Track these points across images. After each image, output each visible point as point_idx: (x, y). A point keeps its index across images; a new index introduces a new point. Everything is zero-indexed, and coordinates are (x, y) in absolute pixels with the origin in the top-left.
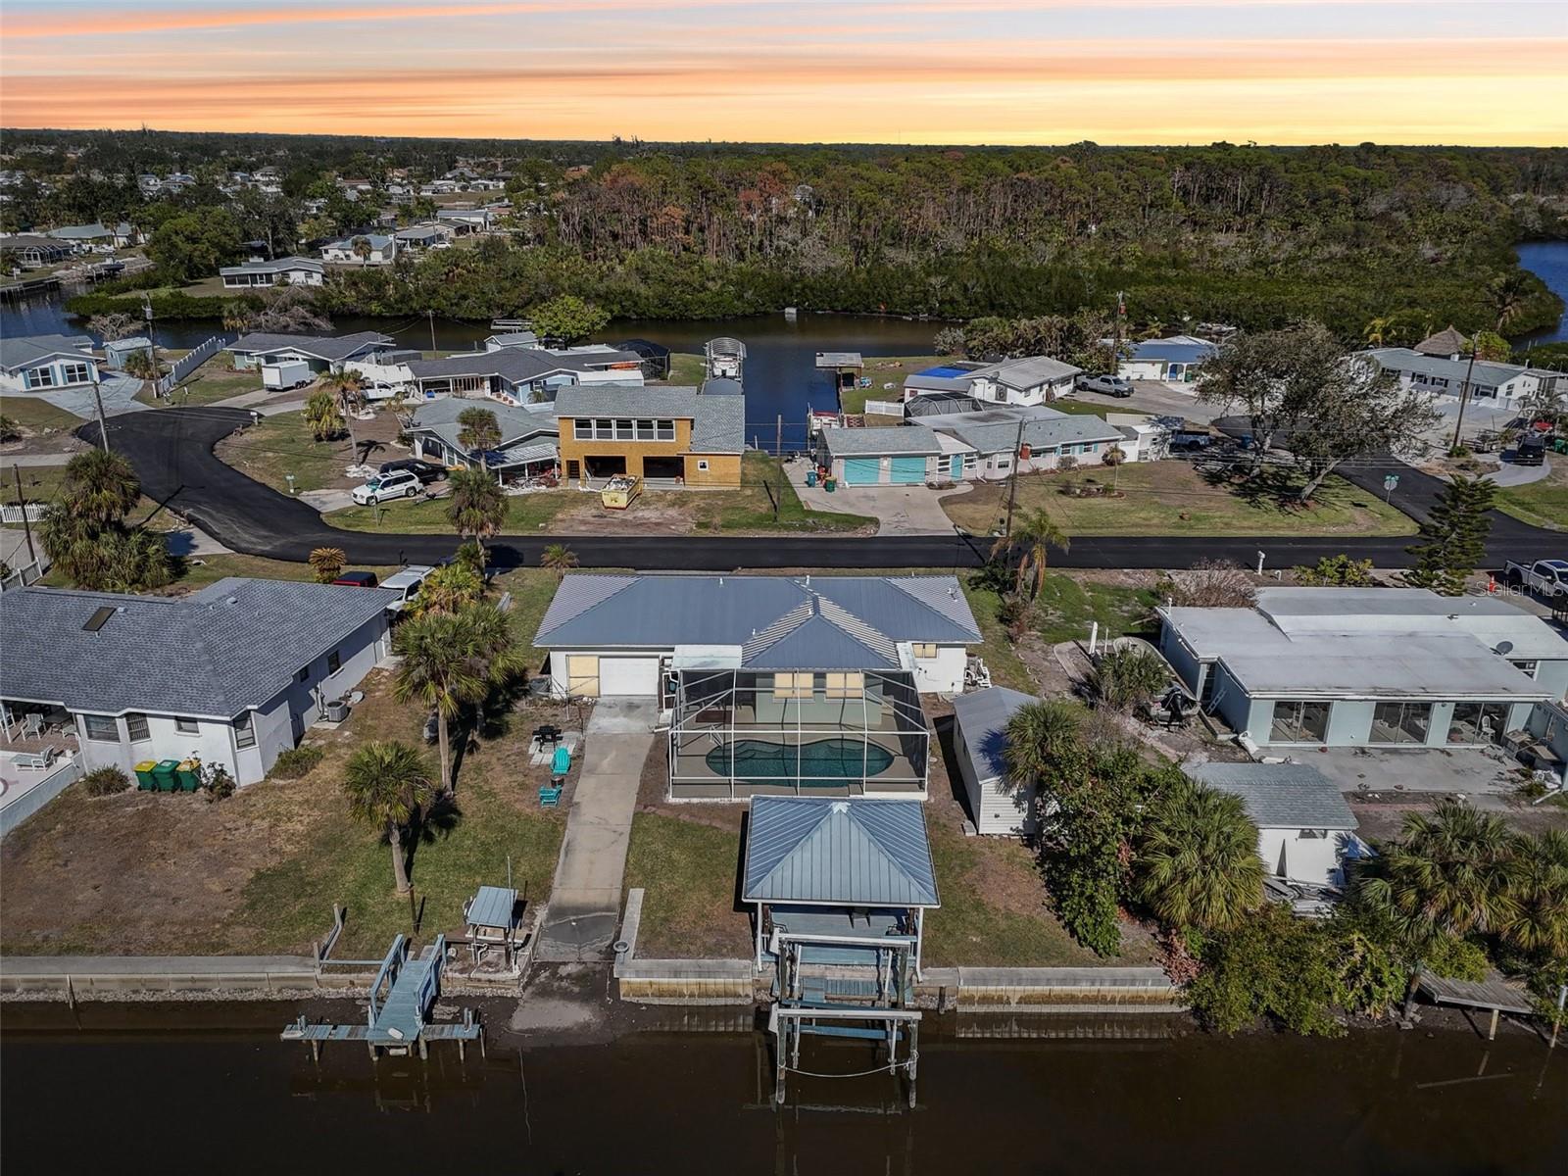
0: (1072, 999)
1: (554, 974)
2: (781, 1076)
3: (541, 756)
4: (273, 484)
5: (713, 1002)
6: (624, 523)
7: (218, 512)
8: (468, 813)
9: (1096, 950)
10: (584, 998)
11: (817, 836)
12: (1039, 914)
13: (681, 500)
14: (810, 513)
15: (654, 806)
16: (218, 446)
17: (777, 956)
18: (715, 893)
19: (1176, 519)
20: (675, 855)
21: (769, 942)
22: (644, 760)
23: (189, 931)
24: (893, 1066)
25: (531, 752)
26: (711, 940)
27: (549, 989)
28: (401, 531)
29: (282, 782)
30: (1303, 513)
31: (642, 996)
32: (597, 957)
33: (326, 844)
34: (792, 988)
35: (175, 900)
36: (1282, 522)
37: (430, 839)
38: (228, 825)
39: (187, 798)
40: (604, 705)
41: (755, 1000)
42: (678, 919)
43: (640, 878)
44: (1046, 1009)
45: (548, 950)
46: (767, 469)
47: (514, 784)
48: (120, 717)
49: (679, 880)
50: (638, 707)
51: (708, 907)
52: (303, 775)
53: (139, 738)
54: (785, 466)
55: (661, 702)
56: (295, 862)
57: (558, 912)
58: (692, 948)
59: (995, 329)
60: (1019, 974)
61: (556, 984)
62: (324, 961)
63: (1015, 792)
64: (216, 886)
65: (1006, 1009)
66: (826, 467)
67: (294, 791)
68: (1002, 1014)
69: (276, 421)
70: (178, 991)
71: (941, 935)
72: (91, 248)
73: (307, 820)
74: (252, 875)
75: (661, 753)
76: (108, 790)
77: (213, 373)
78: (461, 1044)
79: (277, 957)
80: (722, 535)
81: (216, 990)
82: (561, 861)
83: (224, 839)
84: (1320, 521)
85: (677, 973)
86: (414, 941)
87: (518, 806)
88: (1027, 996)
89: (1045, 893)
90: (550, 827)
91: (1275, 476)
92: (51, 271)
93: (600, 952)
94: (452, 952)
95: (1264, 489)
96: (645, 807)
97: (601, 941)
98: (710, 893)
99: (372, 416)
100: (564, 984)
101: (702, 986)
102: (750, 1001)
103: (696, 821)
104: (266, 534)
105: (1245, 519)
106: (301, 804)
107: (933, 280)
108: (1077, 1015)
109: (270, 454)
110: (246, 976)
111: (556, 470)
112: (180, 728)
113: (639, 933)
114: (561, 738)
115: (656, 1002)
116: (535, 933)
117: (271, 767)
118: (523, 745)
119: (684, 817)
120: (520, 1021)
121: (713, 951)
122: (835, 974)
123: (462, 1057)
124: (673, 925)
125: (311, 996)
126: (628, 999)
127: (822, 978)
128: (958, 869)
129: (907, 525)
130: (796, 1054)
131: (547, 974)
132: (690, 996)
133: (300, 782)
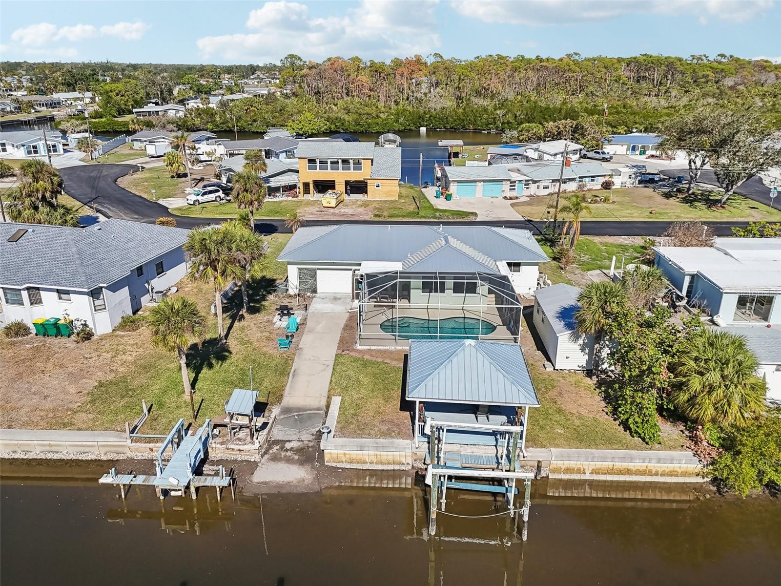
0: (628, 472)
1: (282, 448)
2: (433, 516)
3: (279, 323)
4: (145, 196)
5: (385, 467)
6: (334, 214)
7: (113, 207)
8: (234, 352)
9: (643, 440)
10: (302, 463)
11: (455, 360)
12: (601, 416)
13: (365, 204)
14: (438, 210)
15: (348, 350)
16: (118, 180)
17: (429, 437)
18: (387, 400)
19: (648, 214)
20: (361, 377)
21: (423, 429)
22: (342, 326)
23: (51, 415)
24: (512, 512)
25: (275, 320)
26: (384, 428)
27: (278, 456)
28: (211, 217)
29: (123, 333)
30: (723, 211)
31: (339, 462)
32: (311, 438)
33: (145, 368)
34: (438, 457)
35: (45, 397)
36: (710, 215)
37: (211, 366)
38: (86, 356)
39: (64, 340)
40: (320, 298)
41: (413, 467)
42: (363, 415)
43: (339, 390)
44: (609, 478)
45: (278, 433)
46: (413, 191)
47: (263, 337)
48: (23, 289)
49: (364, 392)
50: (340, 299)
51: (382, 408)
52: (136, 330)
53: (36, 303)
54: (423, 190)
55: (353, 295)
56: (124, 379)
57: (287, 411)
58: (372, 432)
59: (535, 129)
60: (592, 453)
61: (284, 454)
62: (134, 435)
63: (581, 342)
64: (72, 390)
65: (583, 477)
66: (446, 187)
67: (129, 338)
68: (580, 480)
69: (150, 170)
70: (41, 452)
71: (537, 429)
72: (72, 103)
73: (135, 354)
74: (96, 384)
75: (353, 323)
76: (17, 334)
77: (123, 150)
78: (218, 489)
79: (103, 432)
80: (388, 220)
81: (64, 452)
82: (290, 380)
83: (83, 363)
84: (732, 215)
85: (361, 448)
86: (193, 424)
87: (265, 349)
88: (597, 469)
89: (603, 404)
90: (284, 361)
91: (702, 195)
92: (51, 112)
93: (313, 435)
94: (216, 431)
95: (696, 199)
96: (343, 351)
97: (314, 428)
98: (383, 399)
99: (202, 168)
100: (289, 454)
101: (379, 457)
102: (410, 467)
103: (374, 359)
104: (137, 217)
105: (688, 213)
106: (132, 345)
107: (498, 112)
108: (631, 482)
109: (146, 184)
110: (84, 443)
111: (297, 190)
112: (60, 298)
113: (338, 422)
114: (293, 314)
115: (348, 466)
116: (271, 422)
117: (117, 324)
118: (270, 317)
119: (366, 357)
120: (259, 477)
121: (386, 434)
122: (468, 451)
123: (219, 498)
124: (360, 418)
125: (126, 458)
126: (330, 464)
127: (458, 453)
128: (543, 389)
129: (493, 216)
130: (443, 501)
131: (278, 447)
132: (370, 463)
133: (133, 333)
